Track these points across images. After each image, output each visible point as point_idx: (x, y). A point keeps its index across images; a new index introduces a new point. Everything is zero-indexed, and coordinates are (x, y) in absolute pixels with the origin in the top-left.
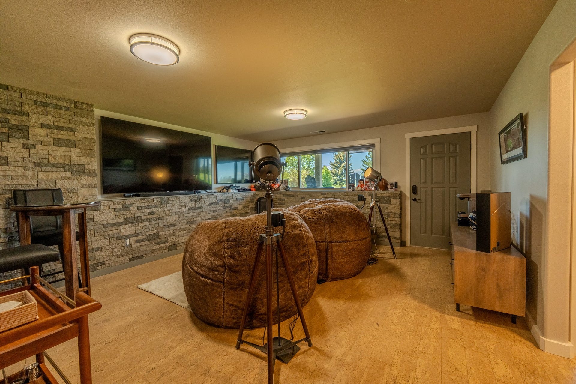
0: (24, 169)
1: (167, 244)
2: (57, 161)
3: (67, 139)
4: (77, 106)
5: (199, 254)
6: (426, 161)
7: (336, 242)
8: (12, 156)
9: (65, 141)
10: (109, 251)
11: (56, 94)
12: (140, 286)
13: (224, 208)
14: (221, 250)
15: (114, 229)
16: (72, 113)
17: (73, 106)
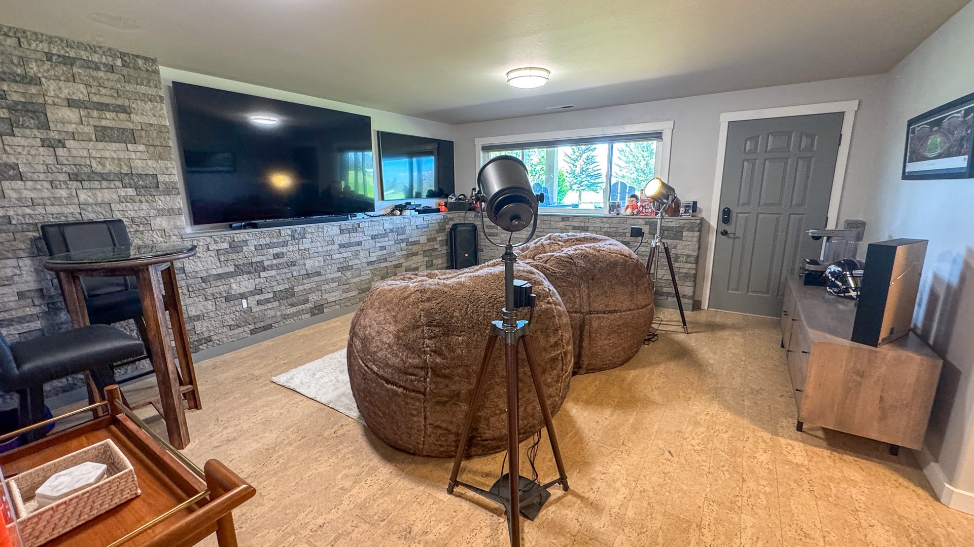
0: (52, 186)
1: (308, 305)
2: (108, 170)
3: (117, 126)
4: (125, 61)
5: (379, 344)
6: (754, 164)
7: (597, 312)
8: (25, 161)
9: (116, 132)
10: (215, 319)
11: (86, 39)
12: (275, 379)
13: (397, 242)
14: (419, 341)
15: (219, 283)
16: (120, 76)
17: (119, 62)
